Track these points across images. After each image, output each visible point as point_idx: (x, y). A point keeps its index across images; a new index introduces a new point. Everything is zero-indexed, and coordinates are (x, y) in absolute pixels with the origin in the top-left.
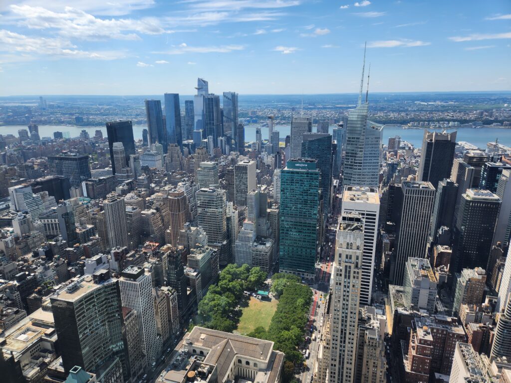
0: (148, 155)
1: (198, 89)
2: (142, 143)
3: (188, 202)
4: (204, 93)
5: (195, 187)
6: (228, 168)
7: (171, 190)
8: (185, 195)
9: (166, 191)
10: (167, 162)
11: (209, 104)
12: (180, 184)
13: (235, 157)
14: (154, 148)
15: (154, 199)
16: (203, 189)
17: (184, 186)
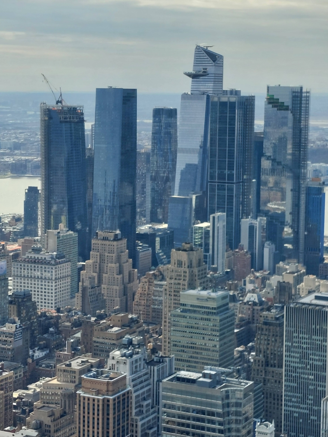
0: (35, 261)
1: (194, 76)
2: (20, 226)
3: (134, 411)
4: (208, 87)
5: (161, 365)
6: (265, 313)
7: (89, 371)
8: (129, 388)
9: (74, 372)
10: (87, 284)
11: (222, 119)
12: (117, 353)
13: (289, 279)
14: (52, 242)
15: (36, 396)
16: (183, 374)
17: (128, 361)
